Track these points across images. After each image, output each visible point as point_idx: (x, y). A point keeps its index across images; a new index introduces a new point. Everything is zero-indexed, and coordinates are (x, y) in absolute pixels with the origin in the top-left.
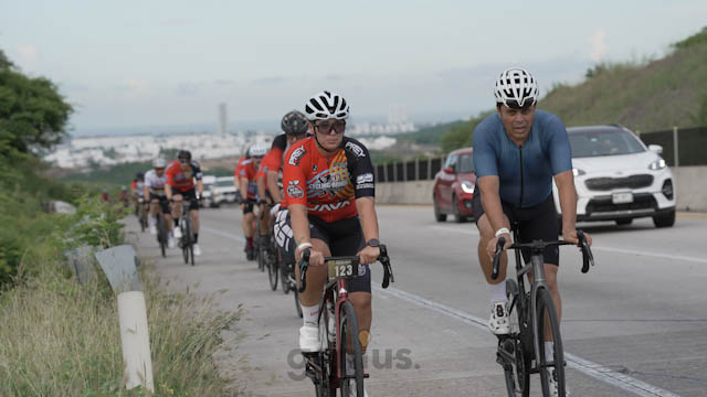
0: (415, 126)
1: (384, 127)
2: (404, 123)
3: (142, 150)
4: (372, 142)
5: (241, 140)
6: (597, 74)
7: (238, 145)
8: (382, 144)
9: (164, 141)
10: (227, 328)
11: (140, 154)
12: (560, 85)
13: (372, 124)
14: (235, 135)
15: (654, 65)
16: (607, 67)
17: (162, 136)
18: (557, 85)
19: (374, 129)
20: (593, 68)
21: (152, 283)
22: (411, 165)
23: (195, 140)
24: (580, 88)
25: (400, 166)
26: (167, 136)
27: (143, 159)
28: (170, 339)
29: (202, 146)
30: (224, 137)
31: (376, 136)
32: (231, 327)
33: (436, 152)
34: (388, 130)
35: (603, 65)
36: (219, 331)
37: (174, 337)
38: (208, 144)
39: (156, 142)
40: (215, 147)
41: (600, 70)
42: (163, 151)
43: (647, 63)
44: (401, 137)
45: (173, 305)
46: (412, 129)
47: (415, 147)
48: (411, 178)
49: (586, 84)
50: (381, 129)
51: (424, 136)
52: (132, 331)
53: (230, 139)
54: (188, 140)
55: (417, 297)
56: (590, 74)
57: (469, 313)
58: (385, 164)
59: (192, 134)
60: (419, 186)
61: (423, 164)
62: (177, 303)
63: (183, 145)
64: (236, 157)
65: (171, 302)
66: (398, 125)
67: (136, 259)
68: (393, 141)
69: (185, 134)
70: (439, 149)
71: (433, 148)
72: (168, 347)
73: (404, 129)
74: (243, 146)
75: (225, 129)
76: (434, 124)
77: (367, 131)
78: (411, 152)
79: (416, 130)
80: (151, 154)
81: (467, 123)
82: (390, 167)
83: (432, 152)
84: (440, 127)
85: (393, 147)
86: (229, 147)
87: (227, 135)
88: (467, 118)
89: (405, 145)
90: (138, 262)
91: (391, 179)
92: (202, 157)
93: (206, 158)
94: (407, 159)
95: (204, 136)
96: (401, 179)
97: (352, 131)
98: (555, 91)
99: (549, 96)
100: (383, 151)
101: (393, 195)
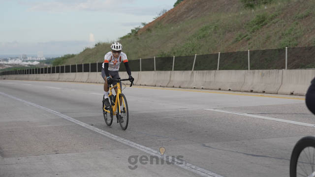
2: (42, 57)
4: (32, 62)
8: (35, 63)
13: (32, 57)
16: (101, 43)
18: (87, 48)
19: (33, 59)
22: (42, 69)
24: (93, 49)
31: (34, 61)
34: (37, 59)
41: (99, 44)
44: (41, 61)
46: (44, 59)
47: (45, 65)
48: (42, 73)
49: (95, 48)
50: (35, 59)
51: (48, 61)
56: (96, 45)
58: (35, 68)
61: (46, 69)
66: (40, 58)
68: (39, 63)
70: (52, 65)
71: (50, 65)
73: (42, 59)
77: (31, 59)
78: (44, 66)
79: (46, 59)
81: (61, 58)
84: (53, 59)
88: (60, 57)
89: (42, 64)
96: (39, 73)
97: (26, 59)
98: (86, 50)
99: (84, 51)
100: (35, 66)
101: (36, 78)
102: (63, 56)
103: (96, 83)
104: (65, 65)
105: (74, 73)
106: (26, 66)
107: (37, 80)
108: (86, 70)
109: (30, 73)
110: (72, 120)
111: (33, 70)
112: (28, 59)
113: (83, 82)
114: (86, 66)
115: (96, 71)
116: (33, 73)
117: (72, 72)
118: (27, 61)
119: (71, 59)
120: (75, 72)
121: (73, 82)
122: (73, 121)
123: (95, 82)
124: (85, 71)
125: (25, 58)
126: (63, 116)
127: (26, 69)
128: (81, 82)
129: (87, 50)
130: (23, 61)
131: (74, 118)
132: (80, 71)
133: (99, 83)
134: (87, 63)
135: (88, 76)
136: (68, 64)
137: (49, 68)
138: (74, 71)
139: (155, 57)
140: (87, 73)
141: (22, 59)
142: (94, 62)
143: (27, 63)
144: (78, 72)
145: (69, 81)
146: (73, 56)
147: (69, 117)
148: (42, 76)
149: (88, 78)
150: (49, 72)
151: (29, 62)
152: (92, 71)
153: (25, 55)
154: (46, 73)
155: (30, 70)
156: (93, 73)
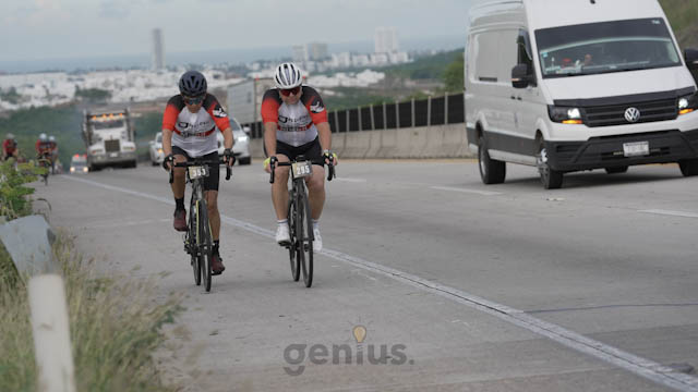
0: (409, 57)
1: (369, 58)
2: (395, 52)
3: (52, 92)
4: (355, 77)
8: (368, 79)
9: (82, 80)
10: (170, 321)
11: (49, 97)
13: (353, 54)
14: (175, 70)
17: (78, 72)
19: (356, 61)
21: (71, 263)
22: (405, 106)
23: (122, 78)
25: (391, 107)
26: (85, 72)
27: (53, 103)
28: (96, 337)
29: (131, 85)
30: (160, 74)
31: (360, 70)
32: (176, 319)
33: (437, 90)
34: (374, 61)
36: (159, 324)
37: (101, 334)
38: (139, 82)
39: (70, 80)
40: (148, 86)
42: (78, 92)
44: (390, 70)
45: (100, 292)
46: (406, 60)
47: (409, 83)
48: (405, 124)
50: (365, 61)
51: (422, 67)
52: (45, 326)
53: (167, 75)
54: (112, 77)
55: (417, 279)
57: (484, 298)
59: (118, 69)
60: (416, 134)
61: (421, 104)
62: (104, 290)
63: (106, 83)
65: (97, 289)
66: (387, 54)
67: (49, 233)
68: (381, 76)
69: (109, 70)
70: (442, 86)
72: (94, 348)
73: (395, 60)
75: (160, 64)
76: (434, 53)
77: (347, 63)
78: (405, 89)
79: (412, 60)
80: (64, 97)
82: (378, 109)
83: (431, 91)
85: (381, 82)
86: (166, 86)
87: (165, 71)
89: (397, 80)
90: (51, 237)
91: (379, 126)
92: (132, 98)
93: (136, 100)
94: (399, 99)
95: (132, 73)
96: (392, 125)
97: (327, 64)
100: (369, 89)
101: (382, 147)
106: (331, 93)
107: (385, 158)
109: (354, 128)
110: (588, 346)
112: (335, 63)
116: (367, 127)
118: (329, 73)
122: (589, 350)
125: (320, 60)
126: (539, 327)
127: (336, 111)
130: (314, 73)
131: (594, 336)
137: (438, 102)
141: (310, 65)
143: (333, 82)
147: (572, 334)
148: (403, 138)
150: (437, 121)
151: (340, 76)
153: (323, 47)
154: (421, 122)
155: (354, 113)
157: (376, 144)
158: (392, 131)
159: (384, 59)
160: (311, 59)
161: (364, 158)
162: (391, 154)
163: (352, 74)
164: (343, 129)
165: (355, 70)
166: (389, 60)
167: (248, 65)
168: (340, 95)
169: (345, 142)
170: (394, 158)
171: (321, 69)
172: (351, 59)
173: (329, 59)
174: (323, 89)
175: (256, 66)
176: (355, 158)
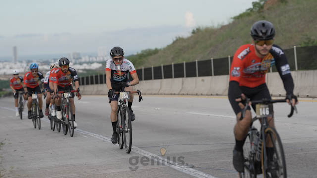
1: (96, 58)
2: (106, 56)
5: (24, 65)
6: (197, 32)
7: (23, 67)
8: (95, 66)
12: (180, 38)
13: (90, 57)
14: (21, 62)
15: (223, 28)
16: (201, 28)
18: (178, 37)
19: (91, 59)
20: (195, 29)
24: (189, 38)
29: (4, 68)
30: (16, 63)
31: (92, 63)
34: (98, 60)
35: (199, 27)
38: (8, 67)
40: (11, 68)
41: (198, 30)
43: (220, 27)
49: (192, 37)
50: (94, 59)
53: (19, 64)
56: (193, 32)
58: (94, 75)
64: (22, 73)
66: (103, 57)
68: (100, 65)
73: (105, 59)
74: (26, 68)
75: (16, 59)
77: (87, 60)
81: (136, 56)
82: (96, 77)
85: (100, 68)
86: (18, 68)
88: (135, 54)
91: (97, 83)
92: (5, 73)
95: (5, 63)
97: (80, 61)
98: (177, 40)
99: (174, 42)
100: (96, 70)
101: (97, 91)
102: (140, 52)
103: (197, 95)
104: (143, 68)
105: (159, 80)
106: (81, 71)
107: (99, 95)
108: (179, 74)
109: (87, 83)
111: (92, 77)
112: (83, 60)
113: (175, 94)
114: (179, 67)
115: (195, 76)
116: (92, 83)
117: (156, 78)
118: (81, 64)
119: (153, 57)
120: (161, 78)
121: (158, 94)
123: (195, 93)
124: (176, 76)
125: (77, 59)
128: (172, 94)
129: (179, 41)
132: (168, 76)
133: (202, 95)
134: (180, 61)
135: (183, 84)
136: (148, 66)
138: (158, 76)
139: (295, 47)
140: (180, 79)
141: (74, 61)
142: (191, 61)
143: (82, 67)
144: (166, 77)
145: (151, 94)
146: (156, 52)
149: (182, 88)
151: (85, 65)
152: (188, 76)
153: (79, 54)
155: (87, 78)
156: (190, 79)
157: (95, 90)
158: (101, 85)
159: (101, 59)
160: (74, 58)
161: (91, 95)
162: (101, 93)
163: (89, 64)
164: (83, 84)
165: (91, 63)
166: (103, 59)
167: (50, 61)
168: (85, 72)
169: (84, 88)
170: (102, 95)
171: (77, 62)
172: (89, 59)
173: (80, 58)
174: (78, 70)
175: (53, 61)
176: (88, 95)
